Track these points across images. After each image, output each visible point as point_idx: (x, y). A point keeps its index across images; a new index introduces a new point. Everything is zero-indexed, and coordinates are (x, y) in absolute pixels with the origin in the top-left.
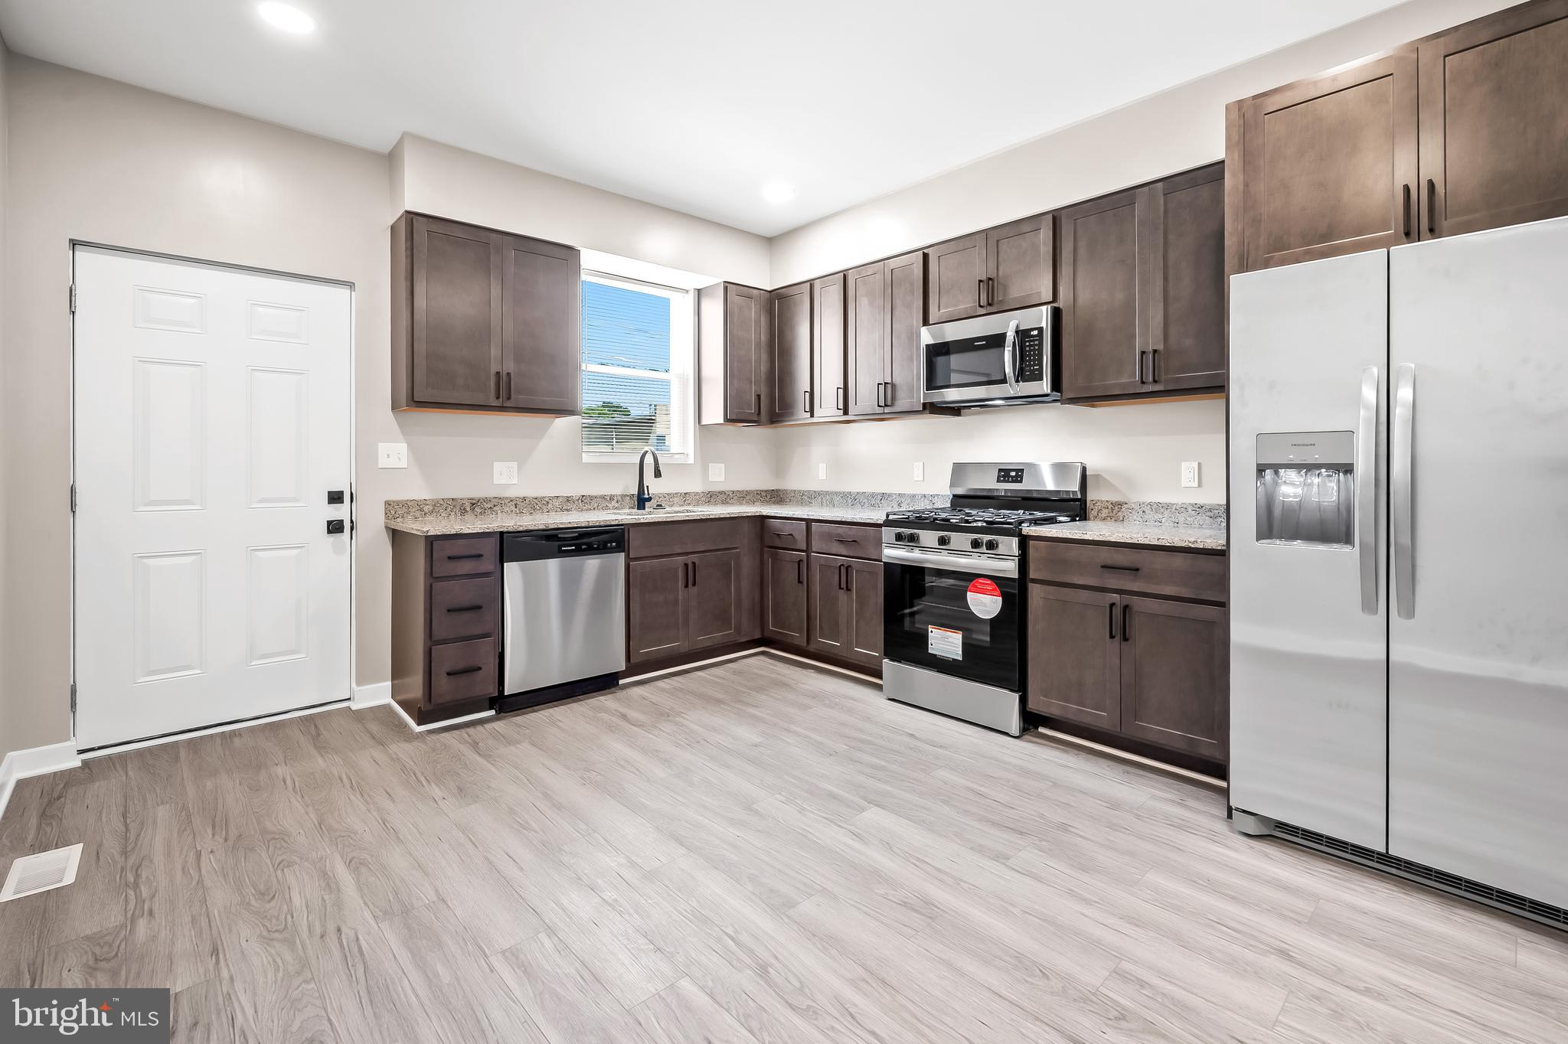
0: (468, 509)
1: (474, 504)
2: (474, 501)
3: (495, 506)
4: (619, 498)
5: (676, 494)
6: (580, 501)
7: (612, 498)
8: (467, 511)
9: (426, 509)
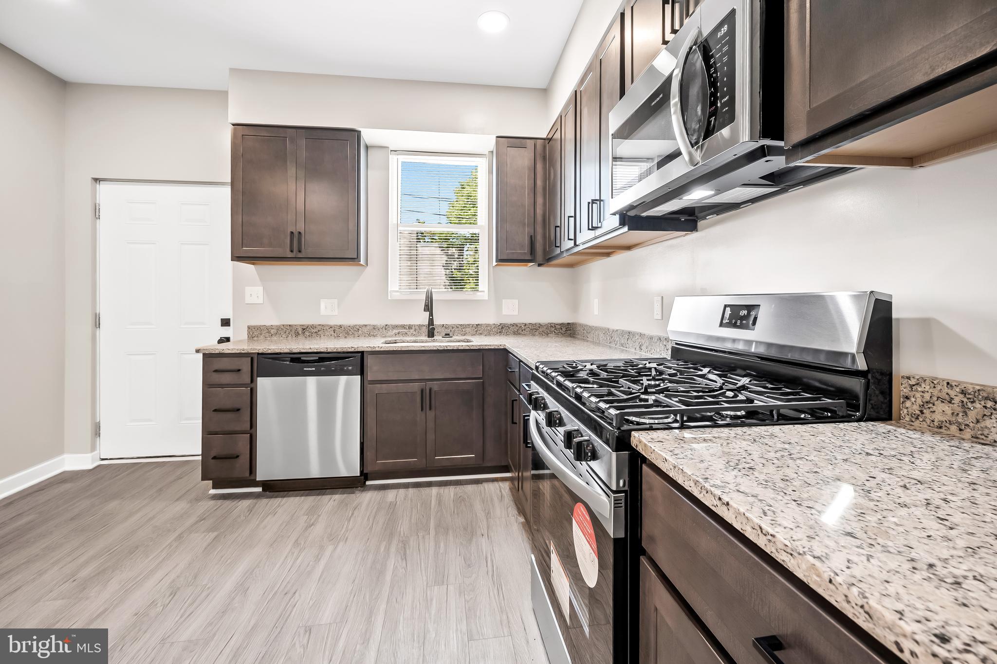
0: (300, 333)
1: (304, 329)
2: (304, 327)
3: (319, 331)
4: (417, 327)
5: (469, 325)
6: (384, 329)
7: (410, 327)
8: (299, 334)
9: (272, 331)
